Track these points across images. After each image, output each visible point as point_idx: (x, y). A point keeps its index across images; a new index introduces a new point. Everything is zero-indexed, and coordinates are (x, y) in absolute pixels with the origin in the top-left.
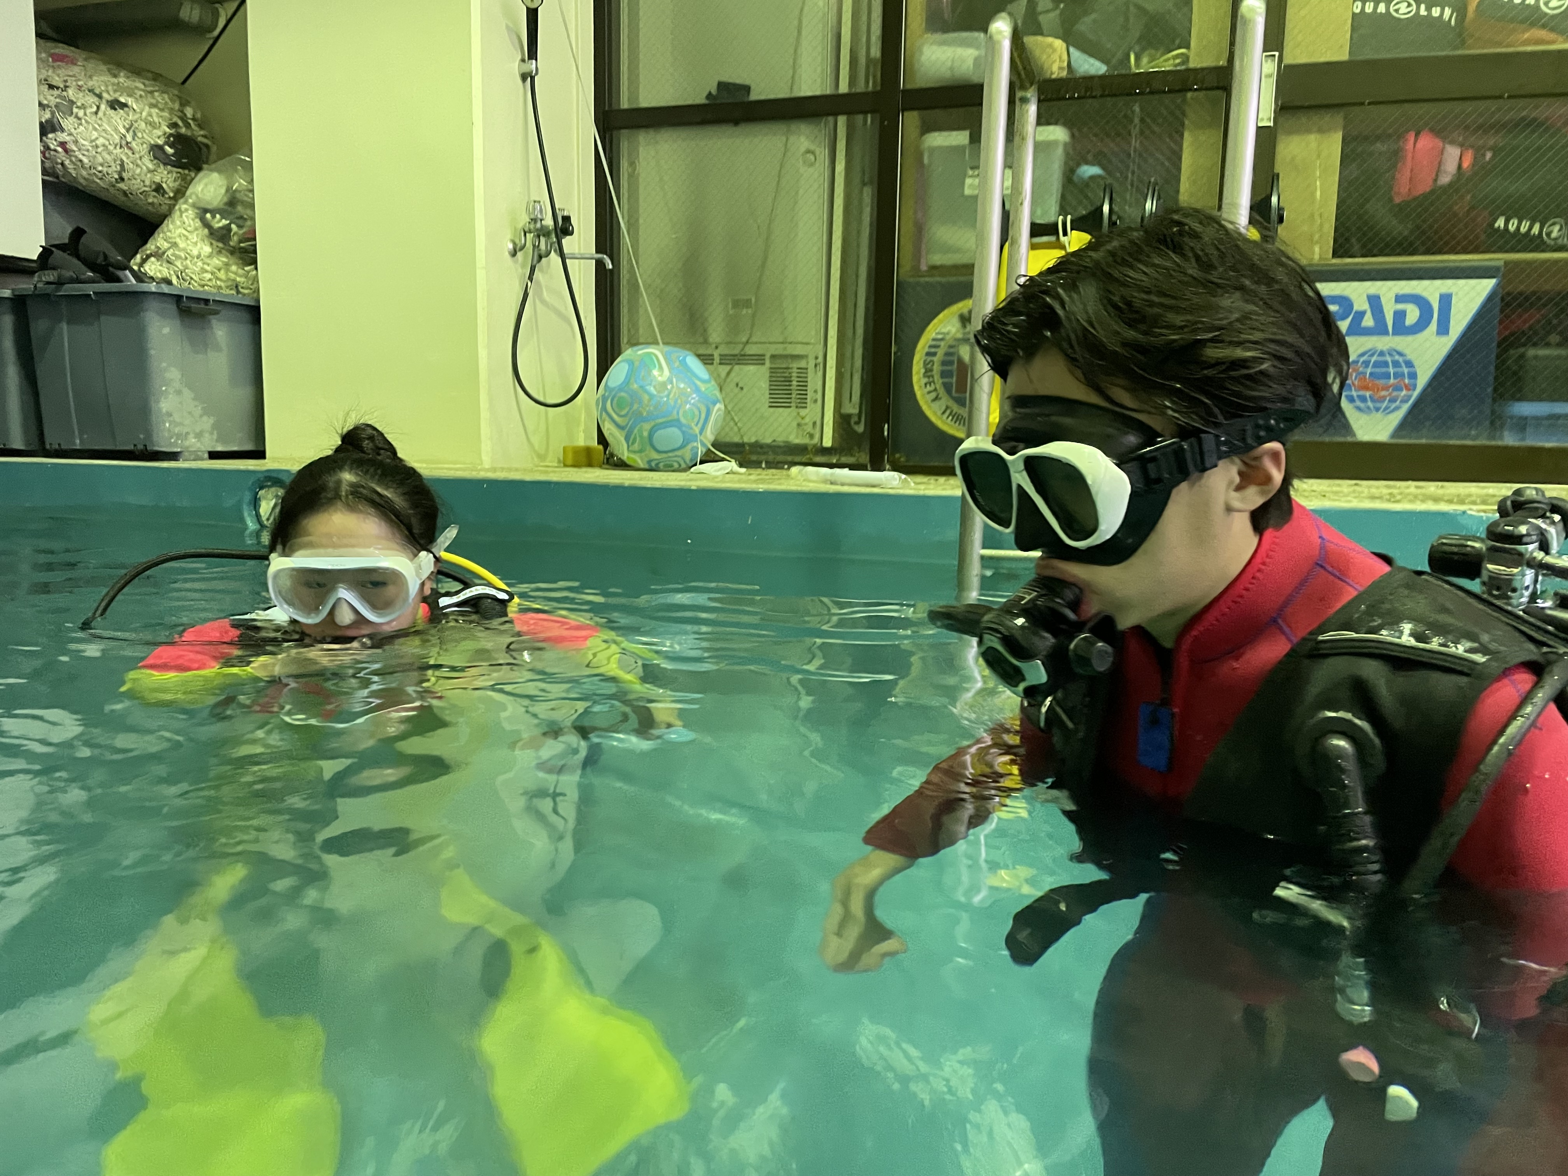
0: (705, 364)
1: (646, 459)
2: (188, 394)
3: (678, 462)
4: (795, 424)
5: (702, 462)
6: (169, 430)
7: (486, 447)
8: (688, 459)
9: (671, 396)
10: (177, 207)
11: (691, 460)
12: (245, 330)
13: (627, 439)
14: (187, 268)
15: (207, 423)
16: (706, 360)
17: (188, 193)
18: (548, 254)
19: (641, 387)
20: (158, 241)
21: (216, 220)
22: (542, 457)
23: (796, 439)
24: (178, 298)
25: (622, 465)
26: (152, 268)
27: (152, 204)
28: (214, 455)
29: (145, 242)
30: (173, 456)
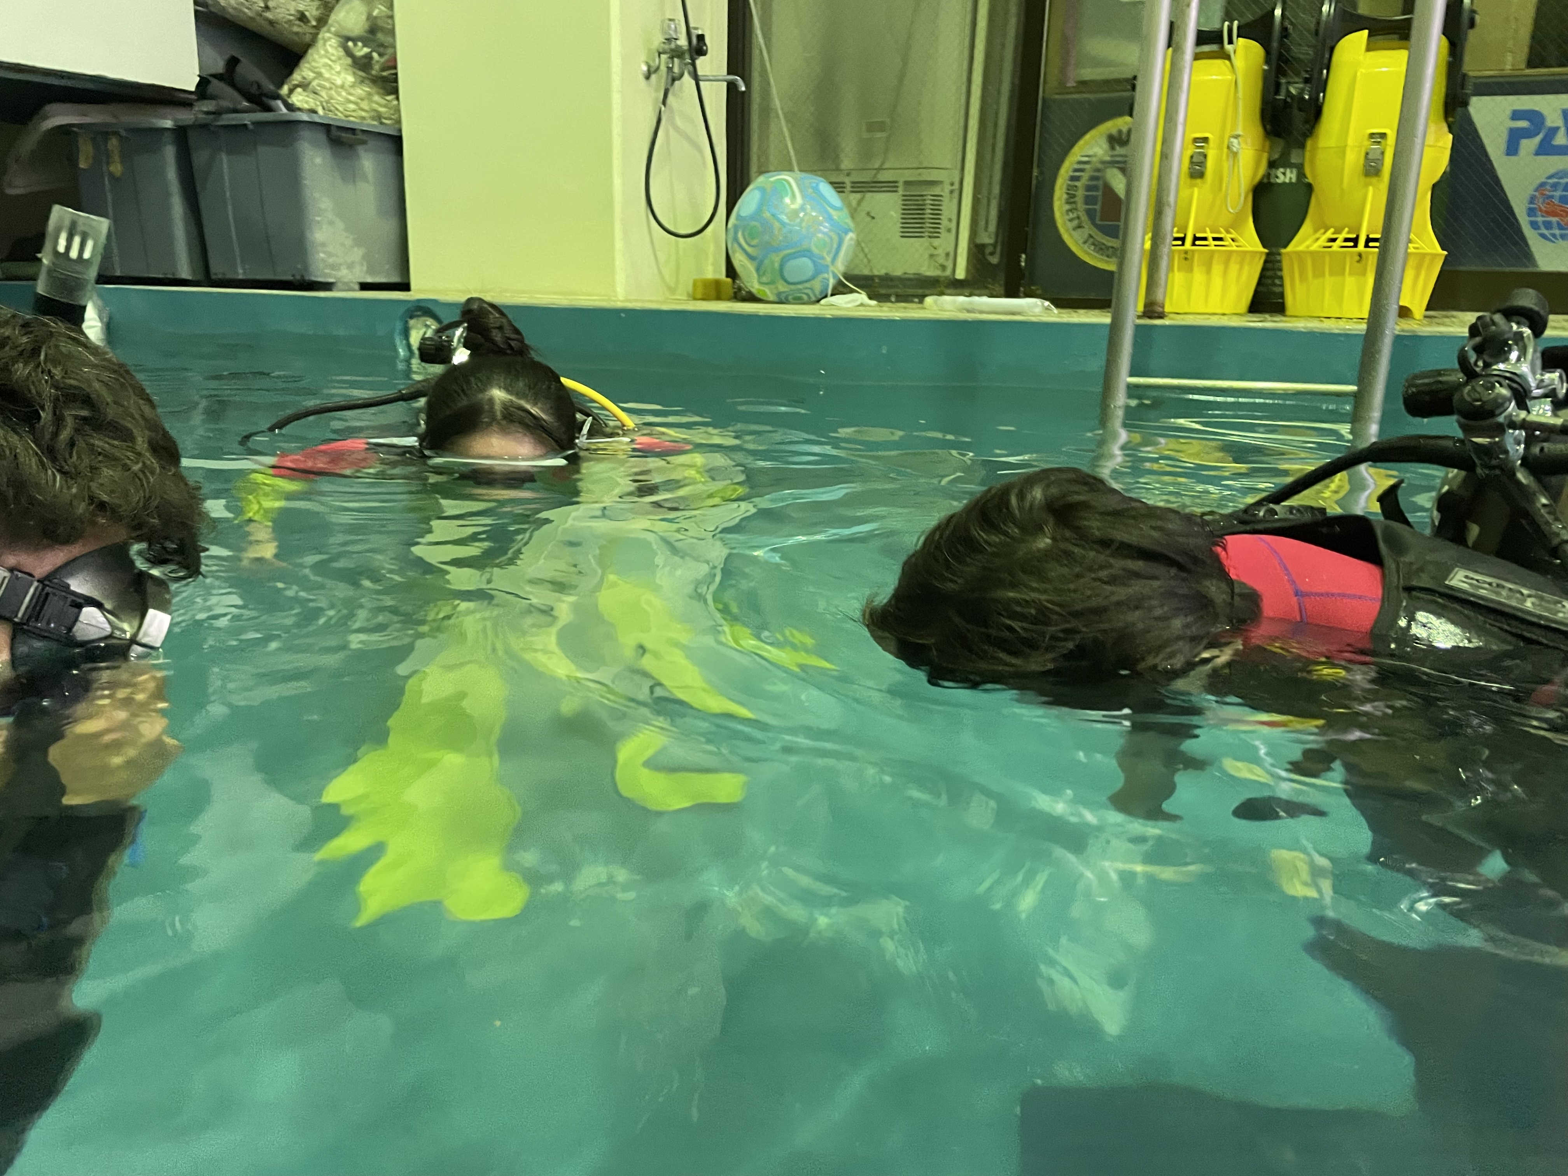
0: (839, 192)
1: (775, 292)
2: (340, 225)
3: (806, 294)
4: (926, 256)
5: (832, 295)
6: (323, 260)
7: (620, 279)
8: (817, 293)
9: (804, 224)
10: (320, 36)
11: (821, 292)
12: (389, 159)
13: (758, 270)
14: (332, 99)
15: (358, 253)
16: (838, 187)
17: (330, 21)
18: (681, 75)
19: (773, 215)
20: (303, 72)
21: (358, 48)
22: (672, 290)
23: (929, 271)
24: (327, 128)
25: (752, 298)
26: (299, 99)
27: (297, 34)
28: (365, 287)
29: (290, 73)
30: (327, 286)
